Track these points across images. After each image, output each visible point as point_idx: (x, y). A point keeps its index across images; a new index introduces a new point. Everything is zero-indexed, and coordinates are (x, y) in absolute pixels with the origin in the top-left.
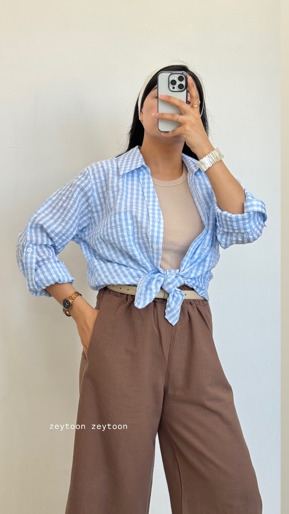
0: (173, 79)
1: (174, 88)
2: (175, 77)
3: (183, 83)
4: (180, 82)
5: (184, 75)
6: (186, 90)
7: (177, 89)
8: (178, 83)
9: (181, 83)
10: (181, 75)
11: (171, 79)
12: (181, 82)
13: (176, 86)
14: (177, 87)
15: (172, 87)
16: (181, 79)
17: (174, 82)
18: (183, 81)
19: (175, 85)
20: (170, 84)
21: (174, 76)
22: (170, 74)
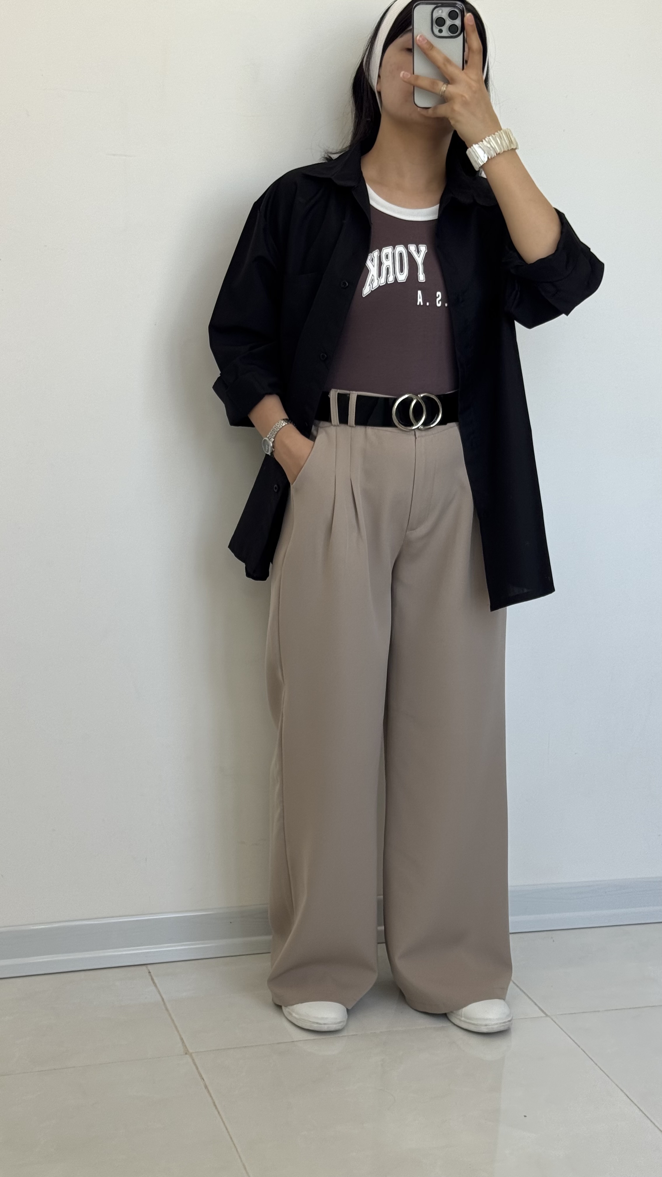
0: (440, 16)
1: (441, 31)
2: (442, 12)
3: (458, 22)
4: (452, 21)
5: (459, 9)
6: (462, 35)
7: (445, 33)
8: (449, 22)
9: (453, 24)
10: (453, 9)
11: (436, 15)
12: (454, 21)
13: (445, 29)
14: (447, 32)
15: (438, 30)
16: (452, 15)
17: (440, 22)
18: (457, 19)
19: (443, 27)
20: (435, 25)
21: (441, 9)
22: (433, 6)
